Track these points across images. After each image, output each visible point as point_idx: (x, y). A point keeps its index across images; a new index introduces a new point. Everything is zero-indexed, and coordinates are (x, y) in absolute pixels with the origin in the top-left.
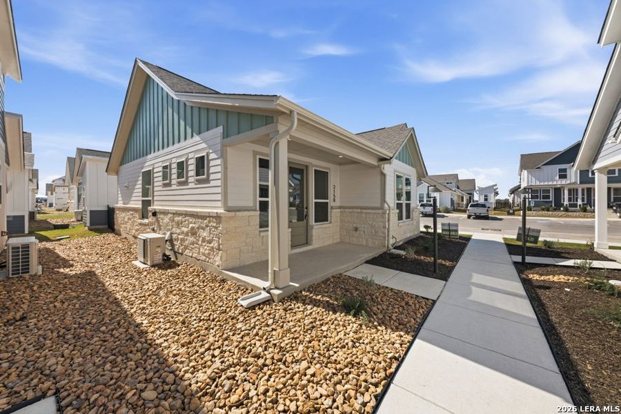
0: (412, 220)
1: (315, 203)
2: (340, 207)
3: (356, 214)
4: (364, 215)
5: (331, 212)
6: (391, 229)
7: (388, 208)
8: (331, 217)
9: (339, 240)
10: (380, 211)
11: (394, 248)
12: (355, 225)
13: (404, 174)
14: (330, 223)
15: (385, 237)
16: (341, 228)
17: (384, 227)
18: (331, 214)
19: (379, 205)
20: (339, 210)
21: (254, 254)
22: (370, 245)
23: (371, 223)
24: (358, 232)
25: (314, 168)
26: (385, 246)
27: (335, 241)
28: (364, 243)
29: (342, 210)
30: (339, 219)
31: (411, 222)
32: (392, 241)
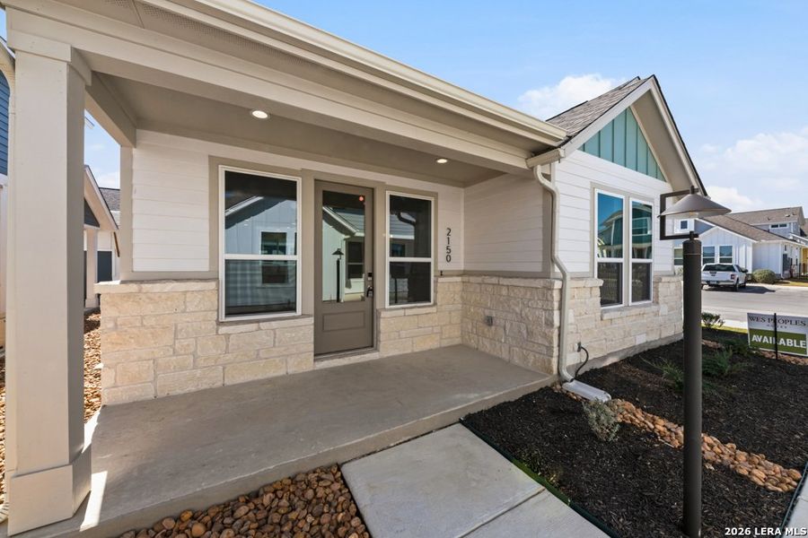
0: (657, 303)
1: (391, 263)
2: (464, 273)
3: (490, 288)
4: (504, 292)
5: (436, 282)
6: (568, 328)
7: (561, 276)
8: (436, 292)
9: (457, 341)
10: (539, 283)
11: (578, 378)
12: (487, 313)
13: (629, 195)
14: (435, 304)
15: (550, 348)
16: (465, 315)
17: (550, 324)
18: (436, 286)
19: (538, 268)
20: (459, 279)
21: (198, 373)
22: (517, 361)
23: (517, 310)
24: (493, 328)
25: (388, 193)
26: (550, 371)
27: (445, 343)
28: (505, 355)
29: (466, 279)
30: (457, 297)
31: (654, 308)
32: (572, 359)
